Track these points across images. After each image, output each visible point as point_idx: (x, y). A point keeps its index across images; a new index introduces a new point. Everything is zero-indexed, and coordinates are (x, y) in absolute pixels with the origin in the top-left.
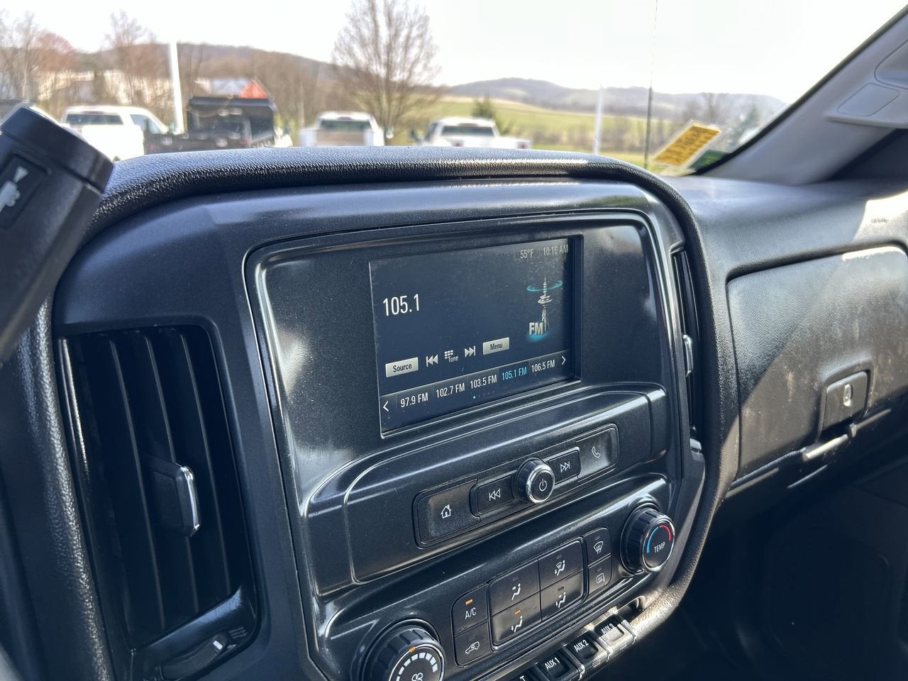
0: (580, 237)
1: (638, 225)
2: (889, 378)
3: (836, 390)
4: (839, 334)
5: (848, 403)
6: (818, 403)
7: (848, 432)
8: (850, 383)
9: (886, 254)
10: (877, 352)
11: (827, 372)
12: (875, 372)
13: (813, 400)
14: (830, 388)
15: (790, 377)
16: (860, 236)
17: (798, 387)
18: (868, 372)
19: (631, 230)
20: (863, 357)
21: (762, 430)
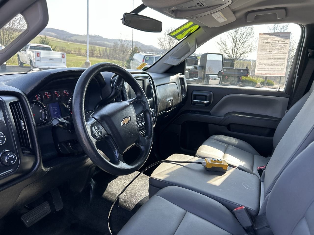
0: (144, 80)
1: (149, 79)
2: (175, 102)
3: (169, 102)
4: (169, 95)
5: (171, 105)
6: (167, 104)
7: (171, 109)
8: (171, 102)
9: (174, 84)
10: (173, 98)
11: (168, 99)
12: (173, 101)
13: (166, 103)
14: (168, 102)
15: (164, 100)
16: (170, 82)
17: (165, 101)
18: (173, 100)
19: (148, 80)
20: (172, 98)
21: (161, 106)
